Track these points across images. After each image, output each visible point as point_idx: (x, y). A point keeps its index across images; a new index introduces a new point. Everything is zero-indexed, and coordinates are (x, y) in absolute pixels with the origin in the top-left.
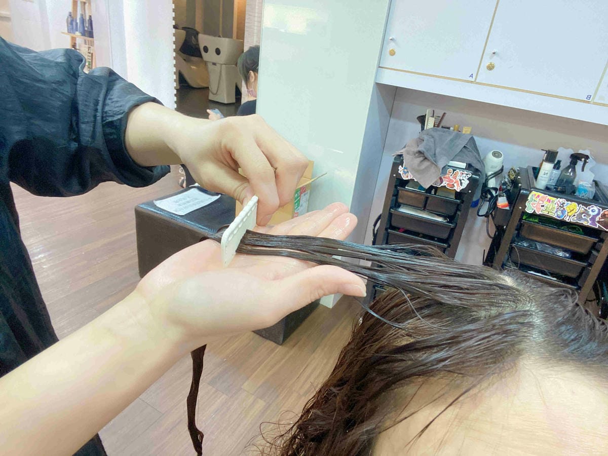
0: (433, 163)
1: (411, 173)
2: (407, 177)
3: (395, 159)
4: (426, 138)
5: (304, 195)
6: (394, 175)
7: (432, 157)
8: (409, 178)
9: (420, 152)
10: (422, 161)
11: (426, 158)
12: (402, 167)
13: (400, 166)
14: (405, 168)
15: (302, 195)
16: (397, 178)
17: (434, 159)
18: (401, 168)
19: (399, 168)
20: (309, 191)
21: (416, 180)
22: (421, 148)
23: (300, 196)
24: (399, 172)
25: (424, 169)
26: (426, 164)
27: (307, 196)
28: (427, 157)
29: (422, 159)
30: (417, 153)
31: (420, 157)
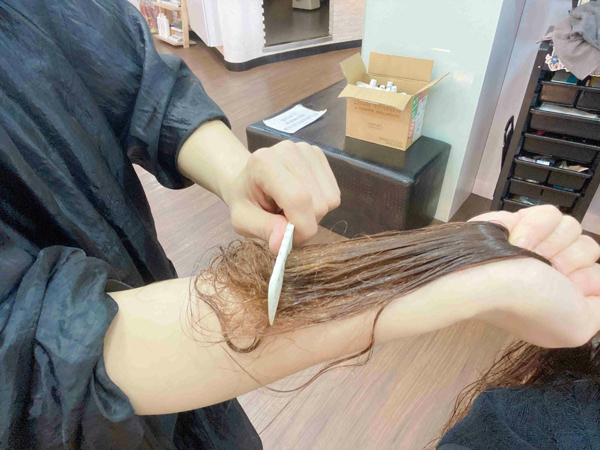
0: (594, 47)
1: (561, 62)
2: (556, 67)
3: (541, 46)
4: (584, 15)
5: (423, 101)
6: (539, 67)
7: (593, 40)
8: (559, 69)
9: (577, 34)
10: (580, 44)
11: (584, 41)
12: (551, 55)
13: (548, 55)
14: (553, 57)
15: (420, 101)
16: (542, 71)
17: (595, 41)
18: (548, 58)
19: (546, 58)
20: (427, 96)
21: (567, 71)
22: (578, 28)
23: (418, 103)
24: (546, 62)
25: (580, 56)
26: (585, 48)
27: (425, 101)
28: (585, 39)
29: (578, 42)
30: (572, 36)
31: (577, 40)
